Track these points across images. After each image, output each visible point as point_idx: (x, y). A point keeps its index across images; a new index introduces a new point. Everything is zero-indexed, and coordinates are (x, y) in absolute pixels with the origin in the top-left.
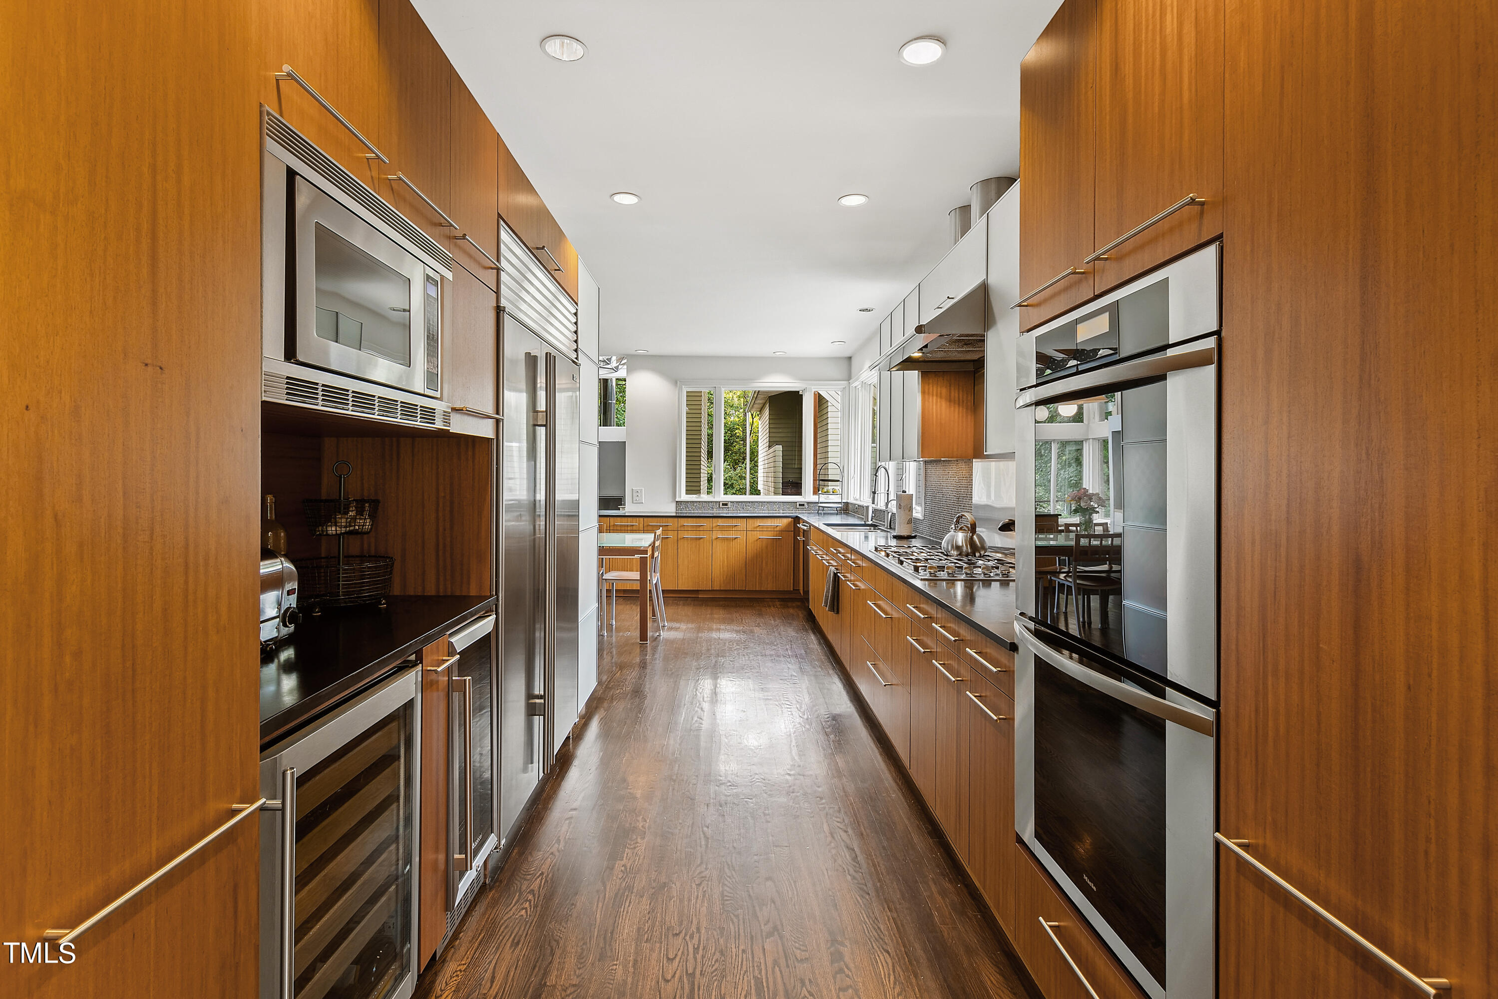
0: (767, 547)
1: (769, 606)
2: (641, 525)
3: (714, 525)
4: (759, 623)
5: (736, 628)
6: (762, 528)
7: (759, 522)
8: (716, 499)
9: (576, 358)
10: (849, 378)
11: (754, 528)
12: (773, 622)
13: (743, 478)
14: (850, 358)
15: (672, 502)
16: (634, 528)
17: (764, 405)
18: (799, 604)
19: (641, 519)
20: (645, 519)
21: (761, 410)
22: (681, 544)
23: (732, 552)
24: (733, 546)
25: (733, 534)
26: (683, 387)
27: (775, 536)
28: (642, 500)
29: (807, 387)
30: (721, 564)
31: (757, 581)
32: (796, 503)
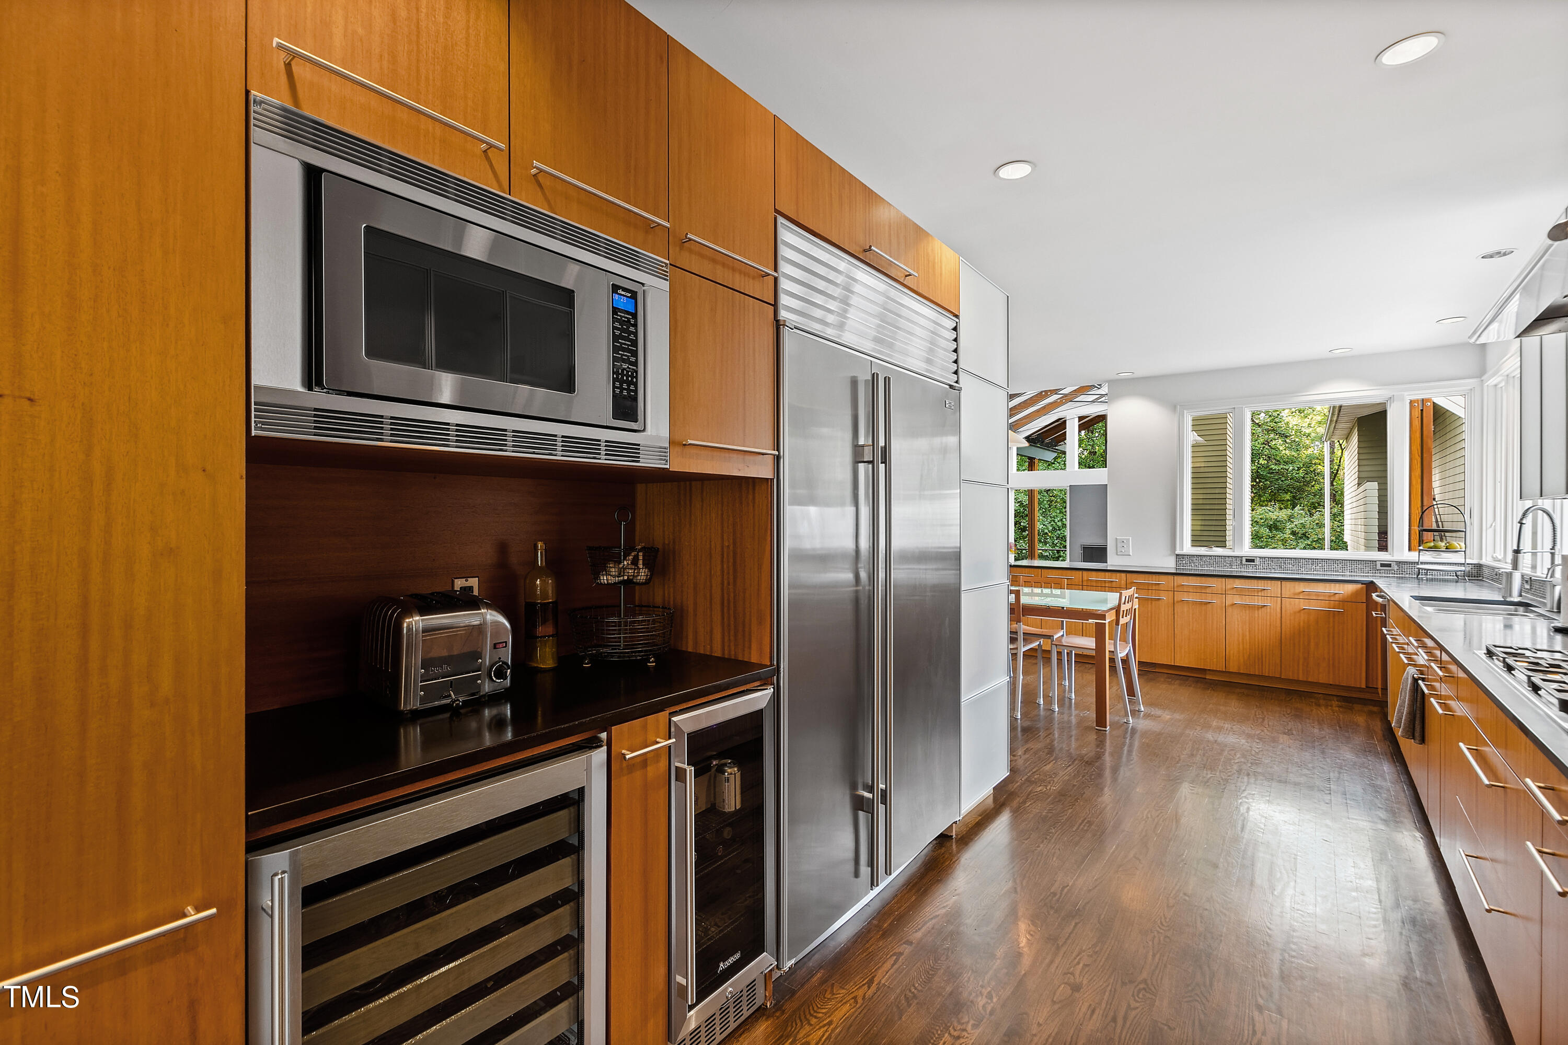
0: (1317, 622)
1: (1319, 705)
2: (1123, 582)
3: (1229, 587)
4: (1291, 730)
5: (1248, 730)
6: (1309, 595)
7: (1302, 587)
8: (1237, 553)
9: (957, 382)
10: (1482, 374)
11: (1295, 594)
12: (1316, 731)
13: (1321, 525)
15: (1170, 555)
16: (1114, 585)
17: (1351, 430)
18: (1375, 709)
19: (1123, 575)
20: (1128, 575)
21: (1347, 438)
22: (1178, 608)
23: (1258, 625)
24: (1258, 616)
25: (1258, 600)
26: (1185, 411)
27: (1332, 607)
28: (1129, 552)
29: (1395, 394)
30: (1241, 639)
31: (1301, 666)
32: (1375, 561)
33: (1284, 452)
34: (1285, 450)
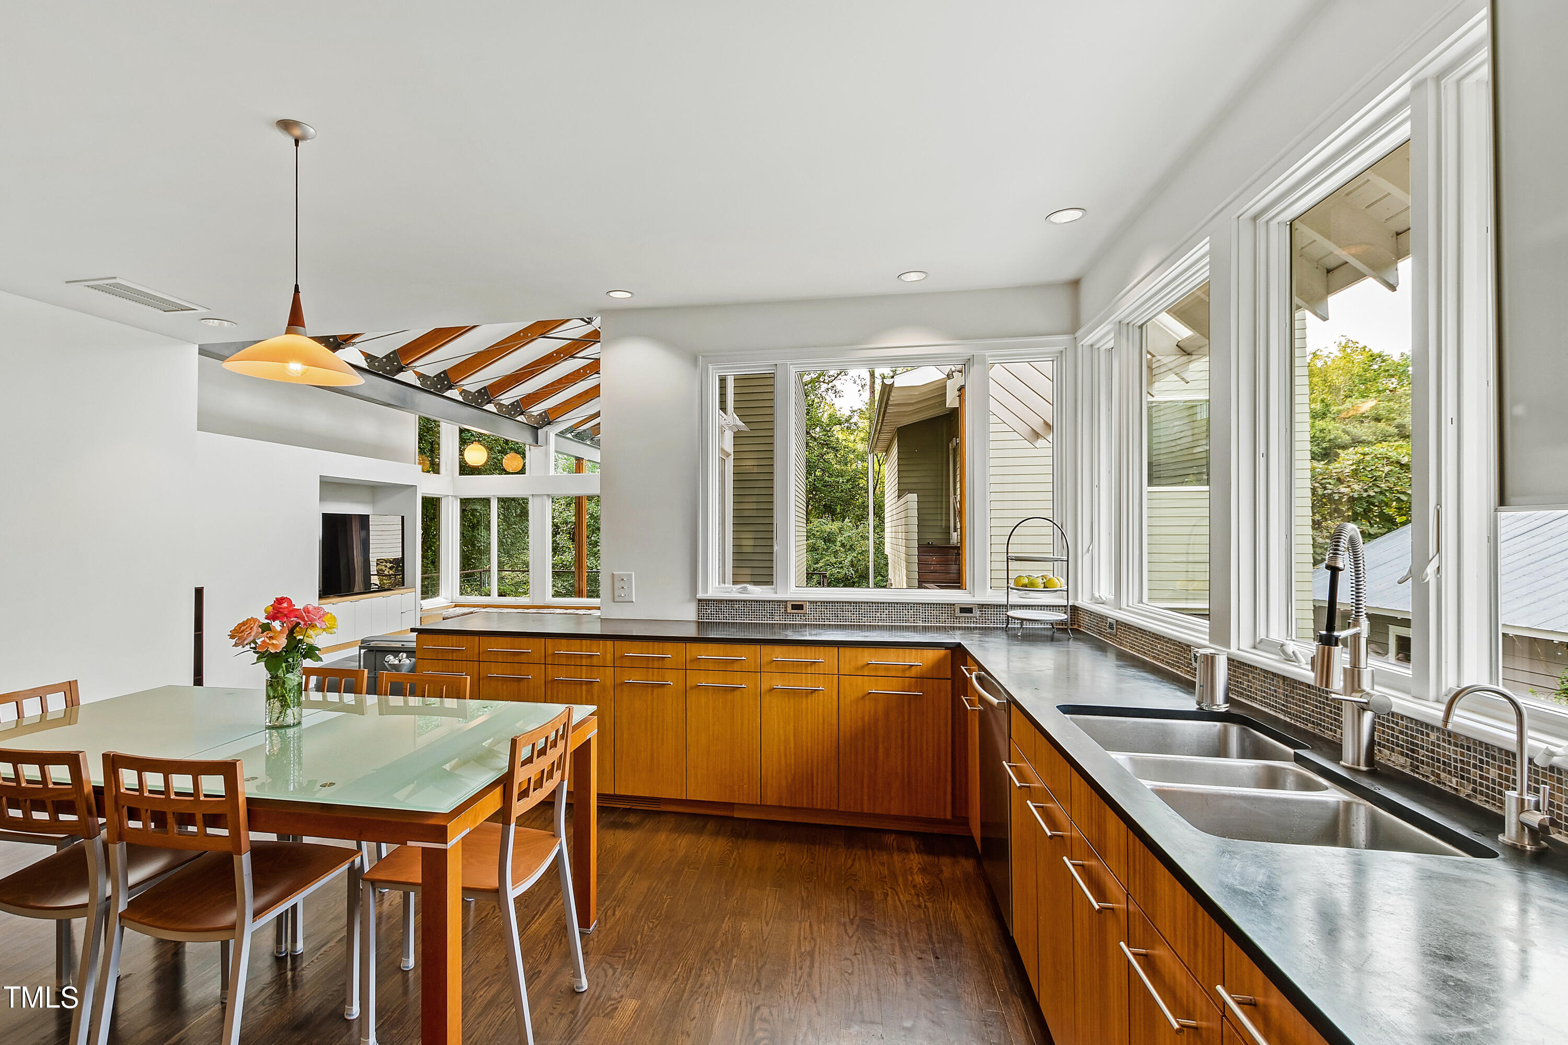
0: (887, 714)
2: (609, 657)
3: (766, 659)
6: (876, 669)
7: (866, 656)
8: (780, 595)
10: (1074, 326)
11: (857, 669)
14: (1075, 284)
15: (690, 600)
16: (595, 661)
17: (892, 441)
19: (609, 643)
20: (618, 643)
21: (887, 450)
22: (692, 697)
23: (807, 723)
24: (807, 708)
25: (807, 679)
26: (710, 367)
27: (907, 689)
28: (632, 597)
29: (975, 353)
30: (782, 748)
31: (866, 790)
32: (954, 605)
33: (835, 466)
34: (836, 464)
